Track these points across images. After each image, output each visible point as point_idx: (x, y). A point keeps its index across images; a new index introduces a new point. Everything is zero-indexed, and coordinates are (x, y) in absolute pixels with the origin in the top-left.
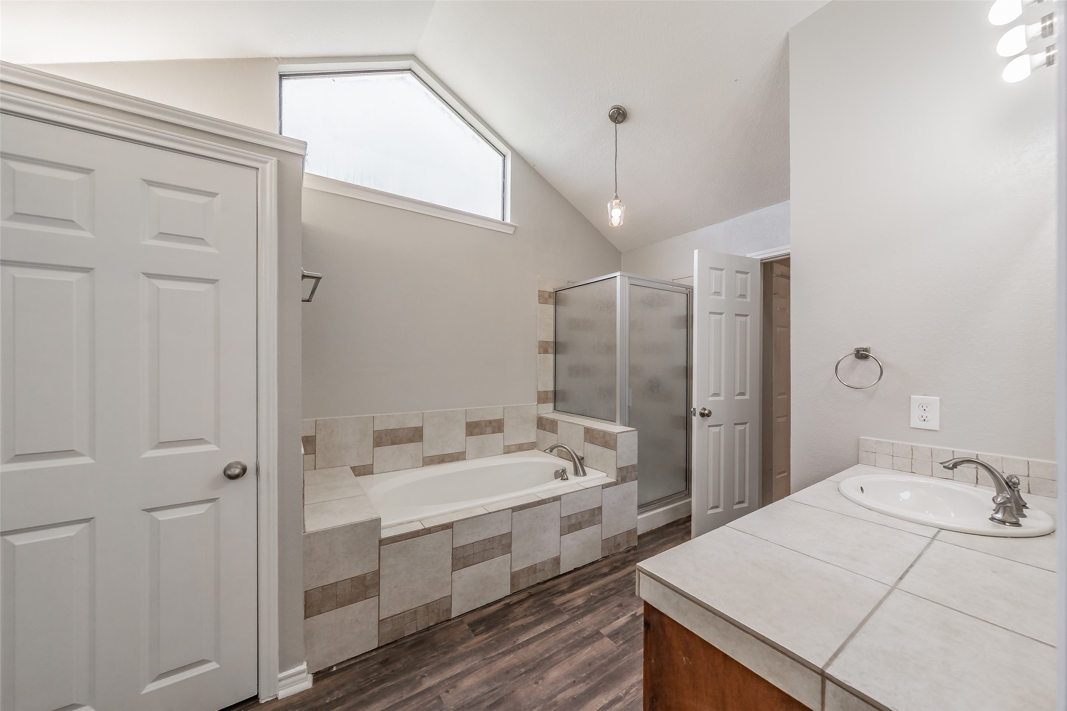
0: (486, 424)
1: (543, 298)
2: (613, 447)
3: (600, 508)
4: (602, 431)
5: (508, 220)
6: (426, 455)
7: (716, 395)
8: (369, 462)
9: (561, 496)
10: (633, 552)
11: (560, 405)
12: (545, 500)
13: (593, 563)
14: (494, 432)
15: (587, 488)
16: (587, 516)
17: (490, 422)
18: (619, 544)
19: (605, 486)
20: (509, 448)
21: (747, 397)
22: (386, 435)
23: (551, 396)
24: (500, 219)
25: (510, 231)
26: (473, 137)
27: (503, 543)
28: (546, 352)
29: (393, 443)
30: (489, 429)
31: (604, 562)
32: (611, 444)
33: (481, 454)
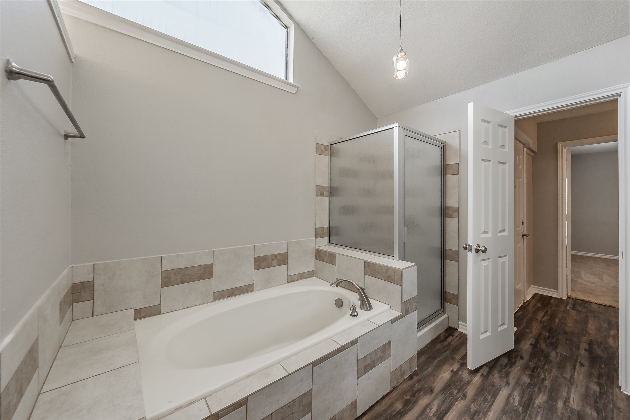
0: (272, 258)
1: (320, 149)
2: (399, 282)
3: (390, 343)
4: (384, 266)
5: (291, 80)
6: (216, 290)
7: (486, 232)
8: (157, 302)
9: (358, 338)
10: (415, 378)
11: (334, 239)
12: (344, 346)
13: (384, 397)
14: (279, 265)
15: (379, 326)
16: (379, 354)
17: (276, 256)
18: (404, 373)
19: (393, 321)
20: (292, 277)
21: (506, 233)
22: (175, 275)
23: (326, 231)
24: (283, 78)
25: (294, 91)
26: (261, 7)
27: (304, 403)
28: (322, 195)
29: (182, 282)
30: (275, 262)
31: (394, 394)
32: (396, 279)
33: (267, 284)
